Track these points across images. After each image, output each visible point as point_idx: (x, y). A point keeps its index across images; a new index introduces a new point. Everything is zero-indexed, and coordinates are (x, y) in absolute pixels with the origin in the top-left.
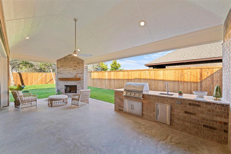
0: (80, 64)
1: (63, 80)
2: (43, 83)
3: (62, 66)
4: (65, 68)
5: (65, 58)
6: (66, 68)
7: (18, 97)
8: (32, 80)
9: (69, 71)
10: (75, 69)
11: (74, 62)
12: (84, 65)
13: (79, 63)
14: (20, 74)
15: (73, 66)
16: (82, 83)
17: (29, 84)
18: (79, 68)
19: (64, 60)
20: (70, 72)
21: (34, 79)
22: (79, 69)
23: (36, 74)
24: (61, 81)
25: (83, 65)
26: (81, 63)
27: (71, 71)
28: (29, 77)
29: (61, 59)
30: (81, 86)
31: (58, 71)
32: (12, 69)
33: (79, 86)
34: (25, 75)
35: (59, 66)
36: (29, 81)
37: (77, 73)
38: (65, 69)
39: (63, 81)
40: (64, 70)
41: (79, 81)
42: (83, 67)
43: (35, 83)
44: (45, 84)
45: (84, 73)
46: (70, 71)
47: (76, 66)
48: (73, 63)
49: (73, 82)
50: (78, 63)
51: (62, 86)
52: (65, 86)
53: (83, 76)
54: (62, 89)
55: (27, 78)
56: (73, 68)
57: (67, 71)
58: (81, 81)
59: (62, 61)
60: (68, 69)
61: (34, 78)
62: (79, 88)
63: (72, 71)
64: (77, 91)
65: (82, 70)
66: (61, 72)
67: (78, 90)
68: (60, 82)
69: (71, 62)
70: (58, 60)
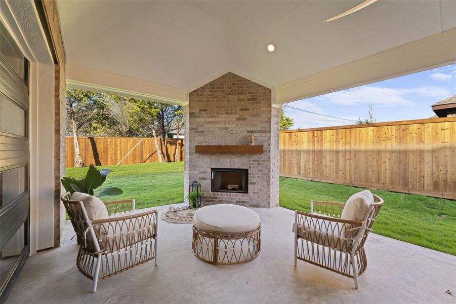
0: (259, 103)
1: (206, 154)
2: (137, 160)
3: (206, 110)
4: (213, 117)
5: (211, 85)
6: (215, 114)
7: (91, 228)
8: (116, 154)
9: (223, 126)
10: (244, 119)
11: (242, 97)
12: (273, 106)
13: (256, 99)
14: (92, 139)
15: (238, 109)
16: (264, 161)
17: (109, 162)
18: (255, 116)
19: (211, 91)
20: (227, 128)
21: (119, 152)
22: (255, 118)
23: (124, 140)
24: (202, 156)
25: (270, 105)
26: (263, 100)
27: (230, 126)
28: (109, 146)
29: (202, 88)
30: (261, 171)
31: (194, 126)
32: (77, 129)
33: (255, 171)
34: (102, 142)
35: (196, 111)
36: (110, 156)
37: (248, 129)
38: (213, 119)
39: (206, 156)
40: (210, 123)
41: (255, 157)
42: (270, 112)
43: (121, 159)
44: (140, 163)
45: (272, 131)
46: (227, 126)
47: (247, 109)
48: (238, 100)
49: (237, 160)
50: (254, 99)
51: (203, 170)
52: (213, 169)
53: (269, 138)
54: (204, 179)
55: (105, 151)
56: (238, 116)
57: (218, 126)
58: (264, 156)
59: (205, 94)
60: (223, 117)
61: (119, 148)
62: (255, 177)
63: (234, 125)
64: (250, 187)
65: (267, 122)
66: (200, 129)
67: (251, 184)
68: (199, 157)
69: (231, 97)
70: (194, 91)
